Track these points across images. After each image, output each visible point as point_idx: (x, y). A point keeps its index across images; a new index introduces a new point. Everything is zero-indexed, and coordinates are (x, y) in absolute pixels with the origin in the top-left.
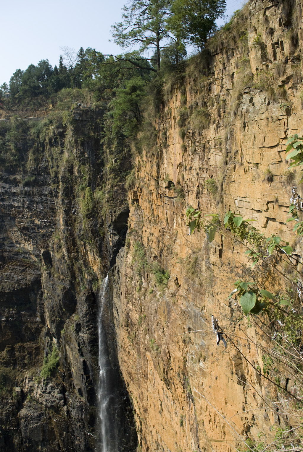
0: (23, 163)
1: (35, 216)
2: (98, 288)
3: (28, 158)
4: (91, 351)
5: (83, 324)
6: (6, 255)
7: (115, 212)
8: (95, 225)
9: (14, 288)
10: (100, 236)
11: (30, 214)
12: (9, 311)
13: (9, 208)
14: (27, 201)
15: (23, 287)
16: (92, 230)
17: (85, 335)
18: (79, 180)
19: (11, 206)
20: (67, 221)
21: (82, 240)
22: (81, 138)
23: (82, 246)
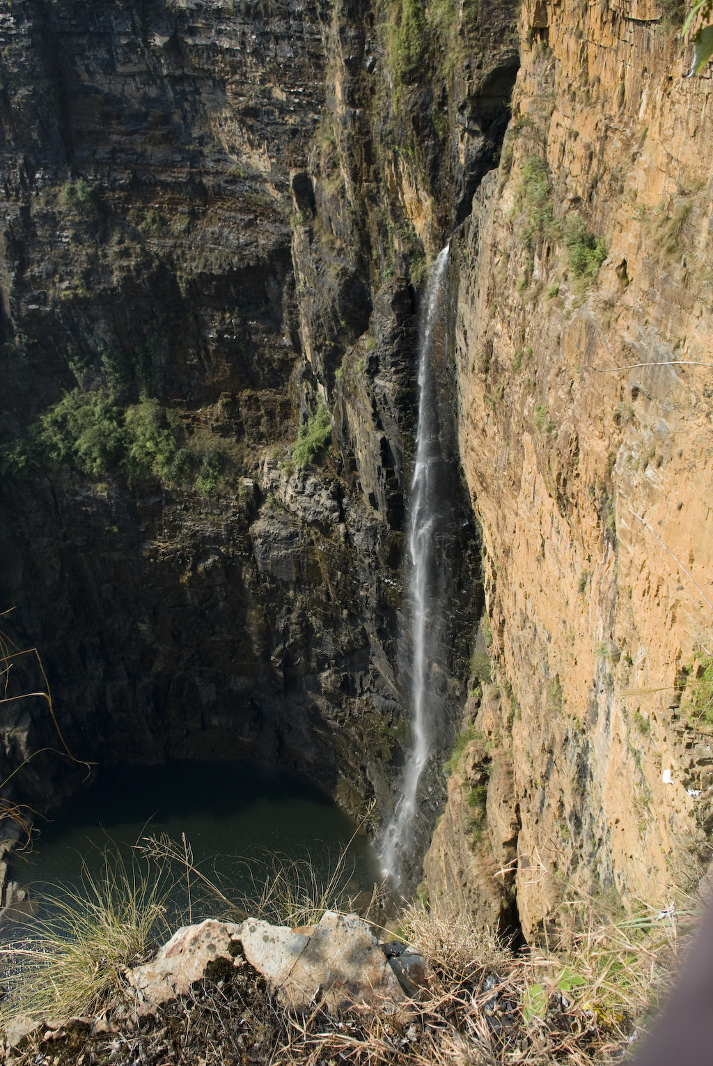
1: (272, 78)
2: (422, 277)
4: (400, 419)
5: (384, 358)
6: (208, 181)
7: (479, 67)
8: (425, 106)
9: (231, 265)
10: (436, 135)
11: (261, 70)
12: (223, 319)
13: (208, 55)
14: (252, 33)
15: (252, 263)
16: (415, 120)
17: (388, 384)
19: (213, 48)
20: (351, 93)
21: (388, 147)
23: (390, 162)
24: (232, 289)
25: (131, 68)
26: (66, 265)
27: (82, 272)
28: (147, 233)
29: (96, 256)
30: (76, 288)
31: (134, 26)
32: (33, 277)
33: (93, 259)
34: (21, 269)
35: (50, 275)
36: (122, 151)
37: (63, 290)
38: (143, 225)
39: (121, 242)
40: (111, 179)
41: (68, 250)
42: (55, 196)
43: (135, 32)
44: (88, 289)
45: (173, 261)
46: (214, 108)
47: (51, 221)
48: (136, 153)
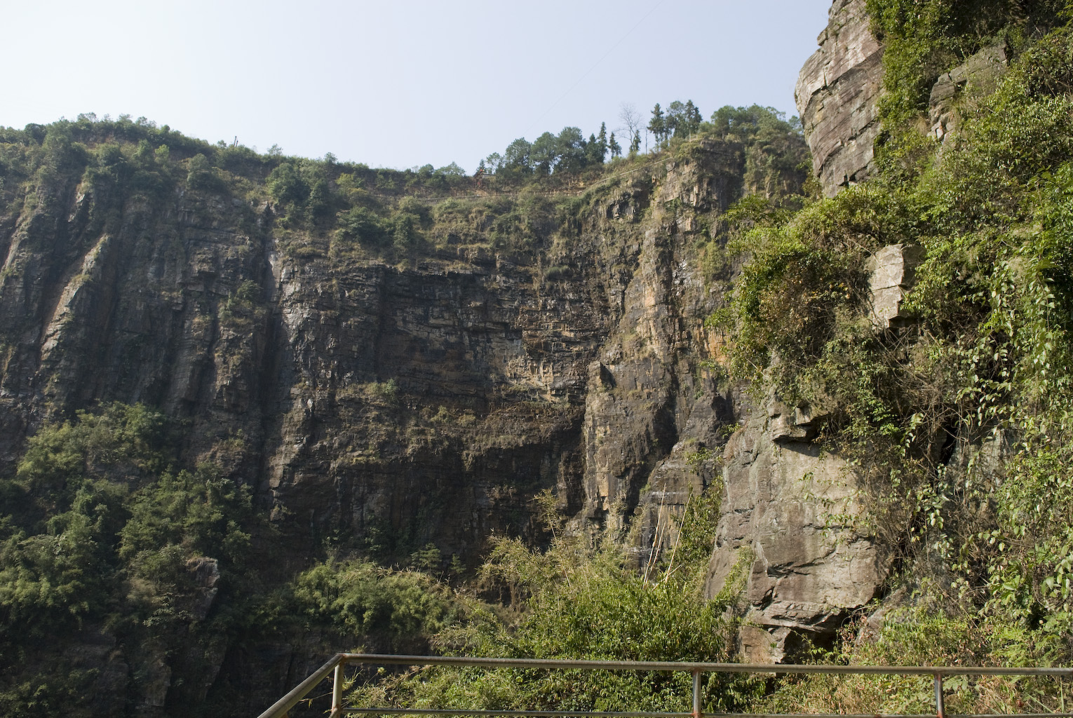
0: (542, 249)
1: (564, 324)
6: (491, 395)
9: (518, 442)
11: (555, 321)
13: (510, 316)
14: (552, 300)
18: (691, 237)
19: (516, 311)
20: (666, 296)
21: (699, 316)
22: (710, 175)
23: (699, 326)
24: (514, 464)
25: (440, 322)
26: (361, 438)
27: (379, 443)
28: (438, 423)
29: (394, 433)
30: (369, 455)
31: (455, 295)
32: (323, 447)
33: (391, 435)
34: (311, 441)
35: (343, 446)
36: (420, 372)
37: (355, 457)
38: (435, 418)
39: (416, 425)
40: (411, 386)
41: (367, 427)
42: (361, 390)
43: (455, 299)
44: (381, 457)
45: (462, 442)
46: (502, 351)
47: (357, 404)
48: (433, 374)
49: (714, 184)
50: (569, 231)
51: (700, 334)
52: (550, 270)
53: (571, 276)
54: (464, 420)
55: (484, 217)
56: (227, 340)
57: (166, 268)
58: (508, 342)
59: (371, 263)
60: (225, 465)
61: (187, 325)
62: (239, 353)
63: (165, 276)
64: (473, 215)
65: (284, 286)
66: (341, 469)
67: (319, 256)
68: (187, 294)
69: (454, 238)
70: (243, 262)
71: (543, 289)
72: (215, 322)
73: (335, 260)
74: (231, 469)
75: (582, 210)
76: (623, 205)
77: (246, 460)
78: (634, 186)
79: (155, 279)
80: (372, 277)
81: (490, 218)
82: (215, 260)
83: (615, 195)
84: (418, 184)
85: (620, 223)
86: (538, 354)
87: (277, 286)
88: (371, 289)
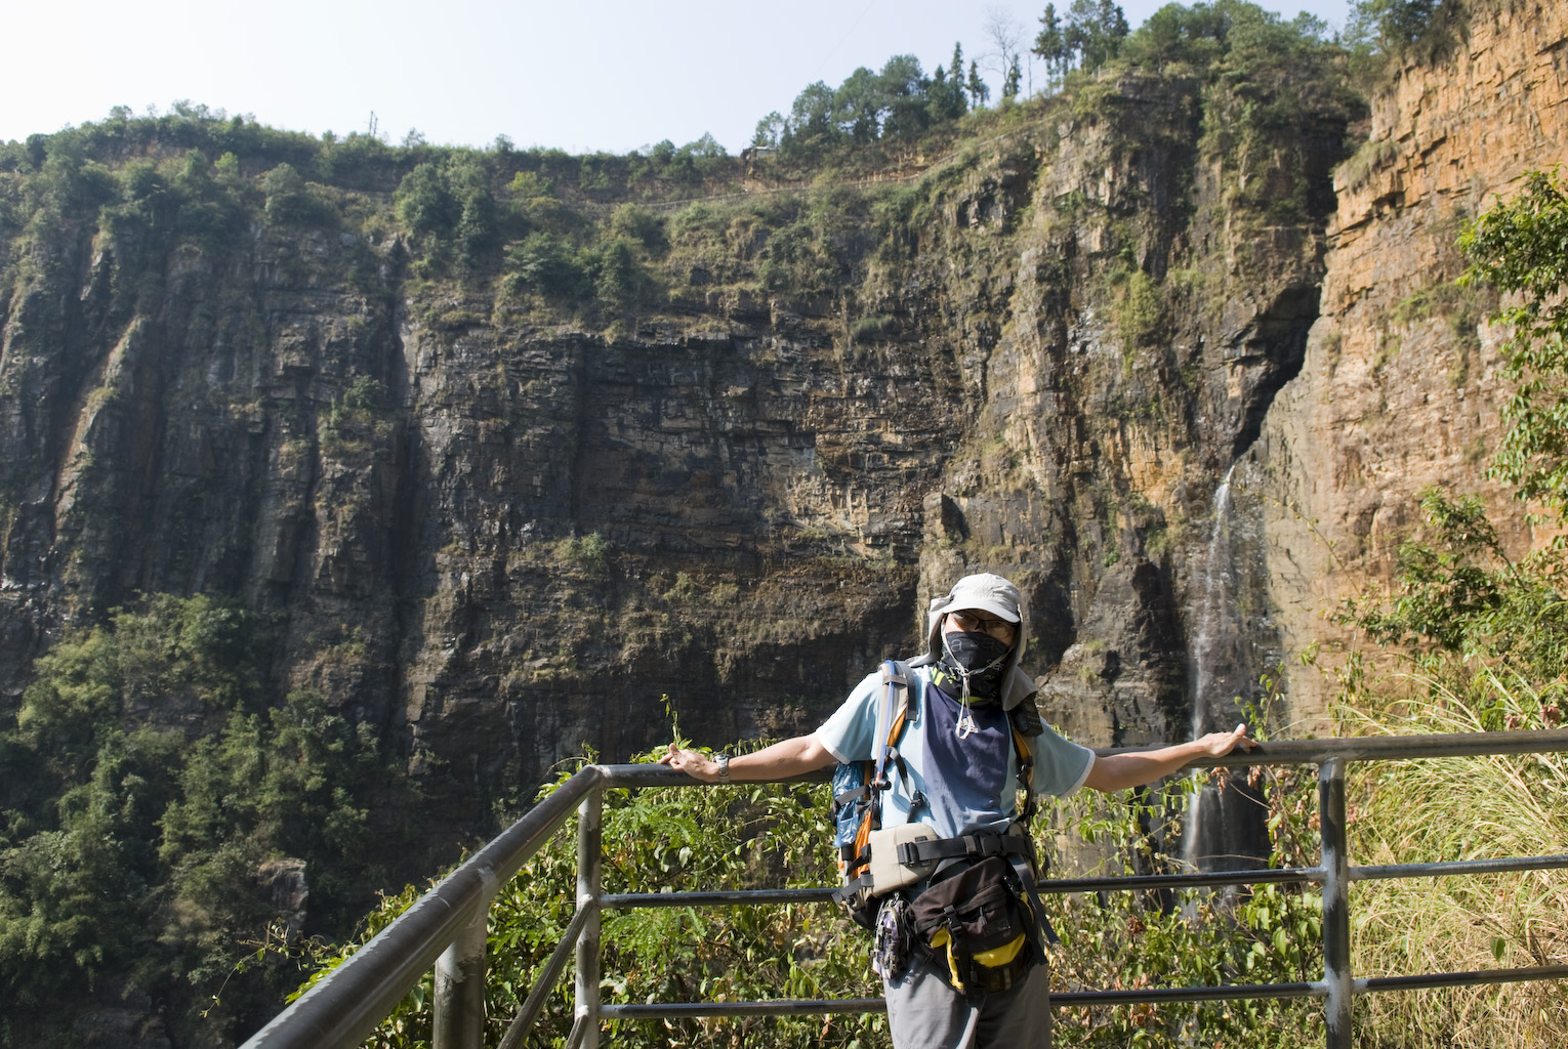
0: (848, 286)
1: (883, 423)
3: (866, 273)
5: (1129, 651)
6: (766, 547)
8: (1170, 363)
9: (807, 632)
10: (1185, 387)
11: (871, 415)
12: (781, 713)
13: (795, 408)
14: (865, 378)
15: (837, 631)
16: (1161, 373)
17: (1144, 684)
18: (1101, 263)
19: (804, 400)
20: (1055, 377)
21: (1114, 414)
22: (1135, 145)
23: (1114, 432)
24: (800, 668)
25: (680, 423)
26: (547, 636)
27: (574, 644)
28: (676, 601)
29: (600, 624)
30: (559, 666)
31: (702, 376)
32: (486, 654)
33: (594, 628)
34: (467, 644)
35: (517, 650)
36: (648, 512)
37: (537, 669)
38: (672, 592)
39: (638, 609)
40: (632, 538)
41: (556, 617)
42: (548, 552)
43: (701, 385)
44: (579, 668)
45: (714, 634)
46: (785, 468)
47: (539, 578)
48: (669, 514)
49: (1143, 161)
50: (896, 251)
51: (1116, 446)
52: (862, 323)
53: (897, 333)
54: (720, 593)
55: (750, 233)
56: (333, 480)
57: (236, 362)
58: (793, 452)
59: (560, 330)
60: (336, 688)
61: (272, 456)
62: (352, 501)
63: (235, 377)
64: (732, 231)
65: (423, 380)
66: (515, 689)
67: (477, 325)
68: (269, 405)
69: (701, 275)
70: (356, 345)
71: (848, 359)
72: (313, 450)
73: (502, 329)
74: (345, 694)
75: (916, 212)
76: (985, 202)
77: (369, 677)
78: (1003, 166)
79: (220, 384)
80: (561, 356)
81: (762, 235)
82: (310, 346)
83: (971, 185)
84: (649, 176)
85: (980, 235)
86: (843, 473)
87: (412, 379)
88: (560, 378)
